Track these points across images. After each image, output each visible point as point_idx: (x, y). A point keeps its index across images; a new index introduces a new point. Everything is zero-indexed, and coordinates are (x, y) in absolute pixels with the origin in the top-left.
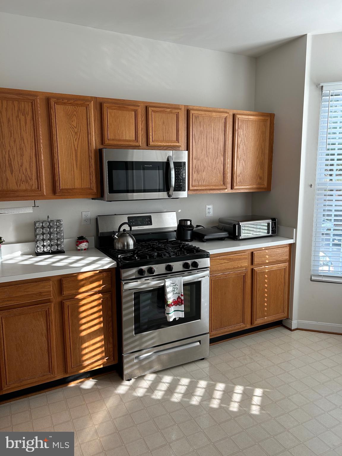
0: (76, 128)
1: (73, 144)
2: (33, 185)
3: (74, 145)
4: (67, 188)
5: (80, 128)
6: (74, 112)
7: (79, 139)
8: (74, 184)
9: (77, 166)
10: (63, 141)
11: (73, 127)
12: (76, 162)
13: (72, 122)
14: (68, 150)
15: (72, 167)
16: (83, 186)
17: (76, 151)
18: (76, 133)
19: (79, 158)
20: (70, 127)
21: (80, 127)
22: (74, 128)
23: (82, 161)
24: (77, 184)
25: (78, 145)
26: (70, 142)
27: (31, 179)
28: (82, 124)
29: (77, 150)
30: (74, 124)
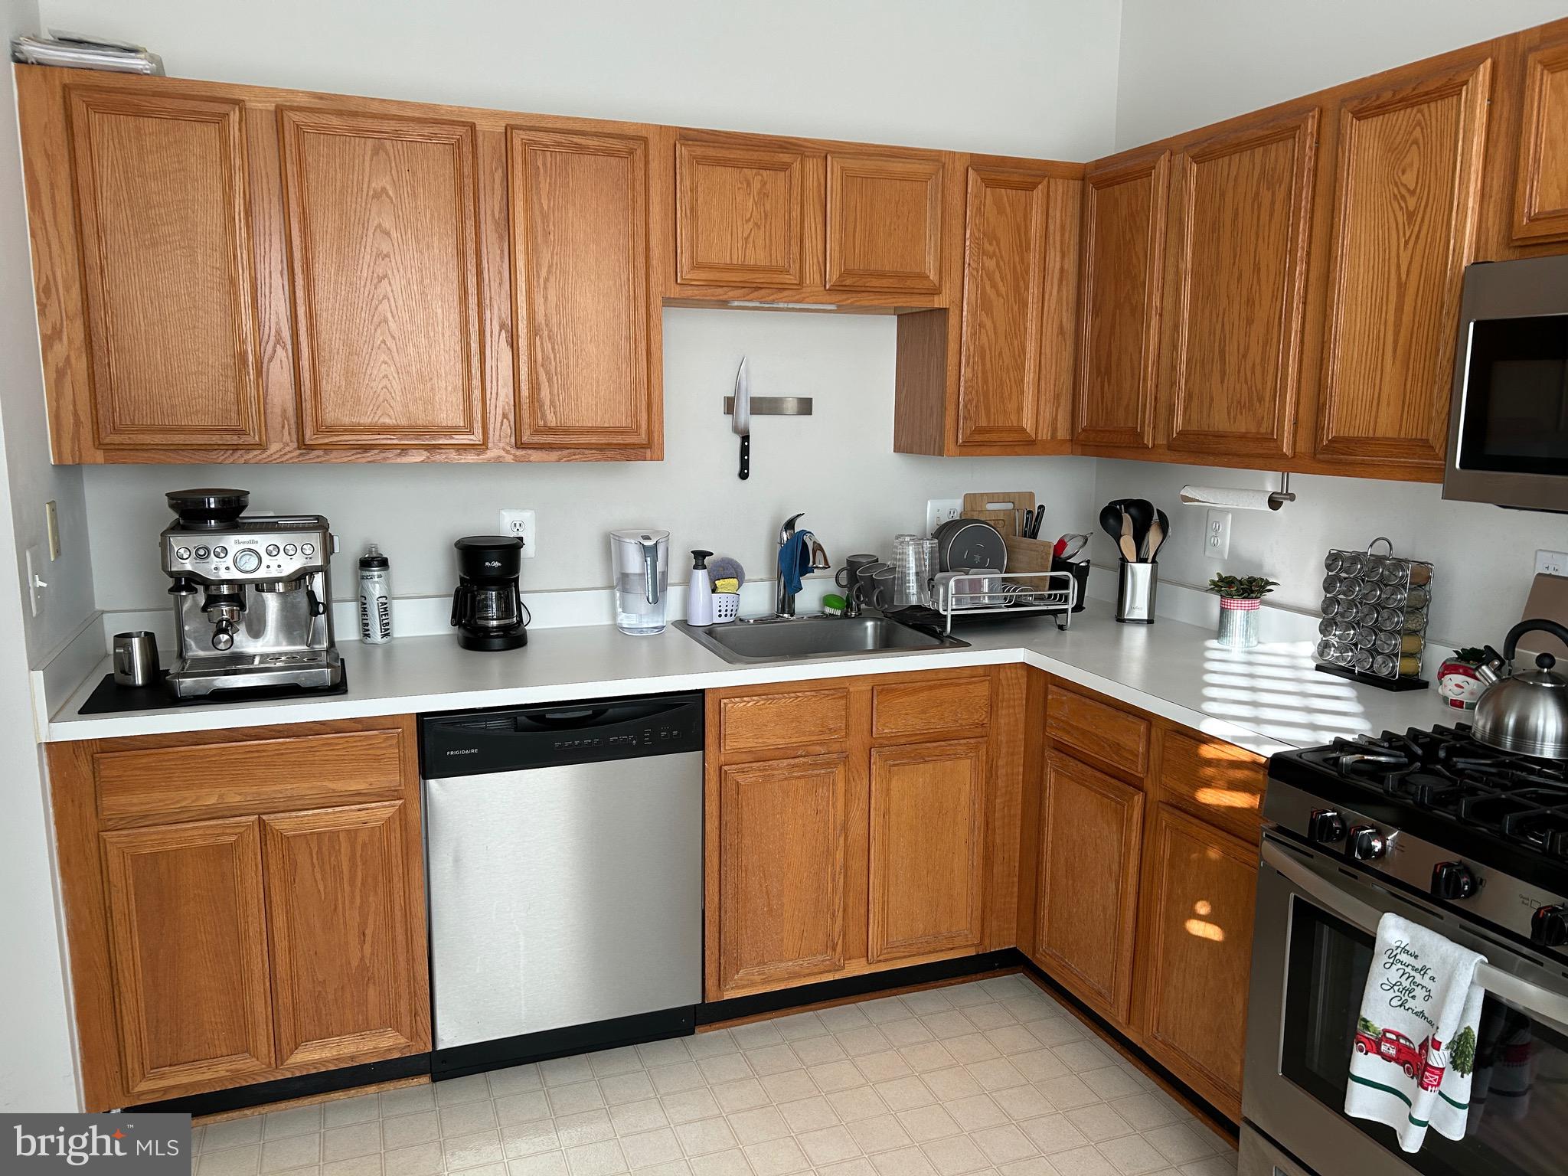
0: (1412, 193)
1: (1394, 260)
2: (1263, 418)
3: (1398, 266)
4: (1351, 435)
5: (1426, 189)
6: (1414, 128)
7: (1417, 237)
8: (1376, 422)
9: (1395, 350)
10: (1362, 257)
11: (1404, 191)
12: (1397, 334)
13: (1404, 172)
14: (1375, 288)
15: (1381, 352)
16: (1403, 432)
17: (1402, 287)
18: (1411, 216)
19: (1406, 318)
20: (1395, 196)
21: (1429, 187)
22: (1407, 195)
23: (1415, 328)
24: (1386, 425)
25: (1410, 263)
26: (1387, 258)
27: (1261, 399)
28: (1436, 174)
29: (1406, 283)
30: (1409, 179)
